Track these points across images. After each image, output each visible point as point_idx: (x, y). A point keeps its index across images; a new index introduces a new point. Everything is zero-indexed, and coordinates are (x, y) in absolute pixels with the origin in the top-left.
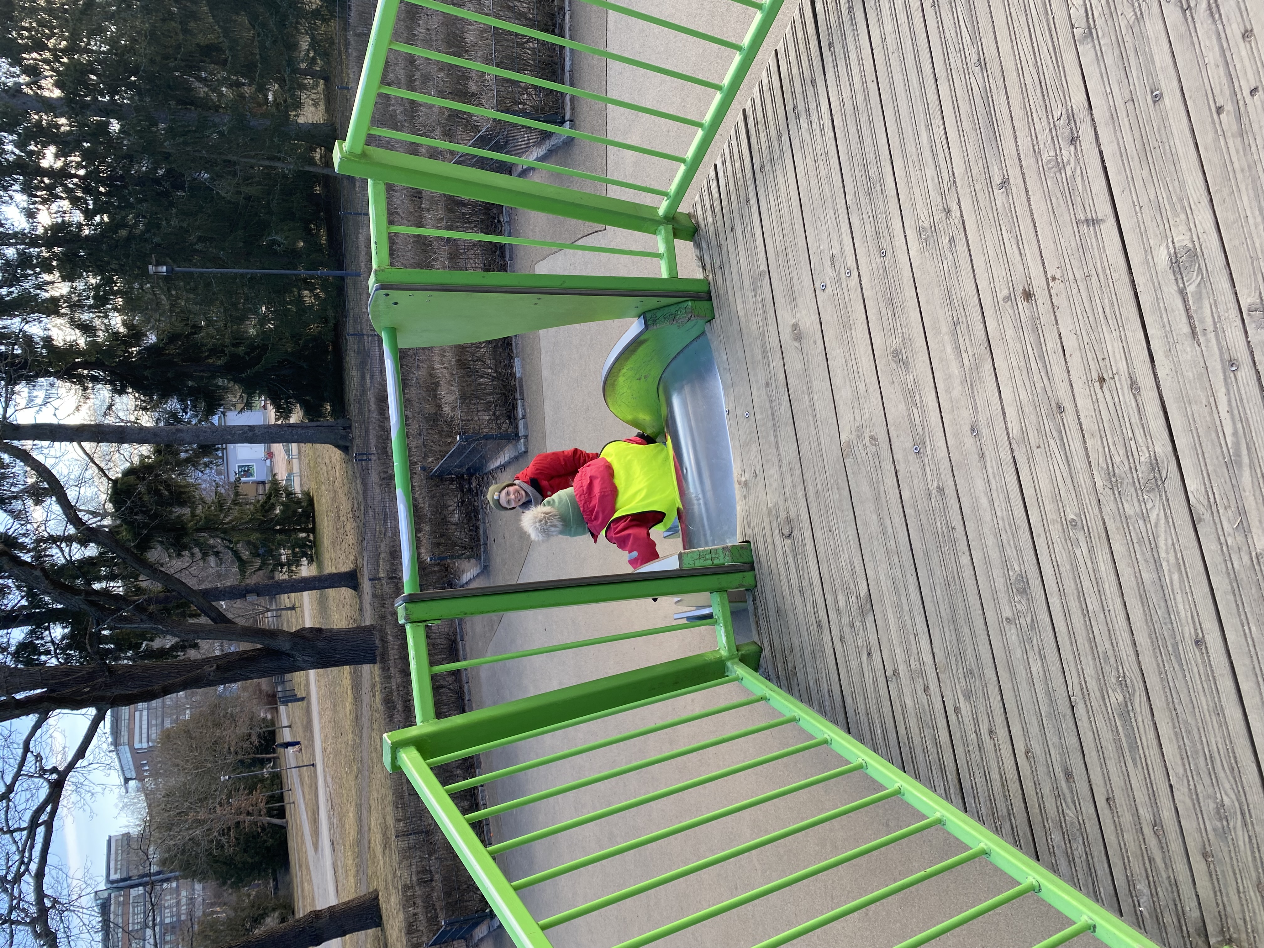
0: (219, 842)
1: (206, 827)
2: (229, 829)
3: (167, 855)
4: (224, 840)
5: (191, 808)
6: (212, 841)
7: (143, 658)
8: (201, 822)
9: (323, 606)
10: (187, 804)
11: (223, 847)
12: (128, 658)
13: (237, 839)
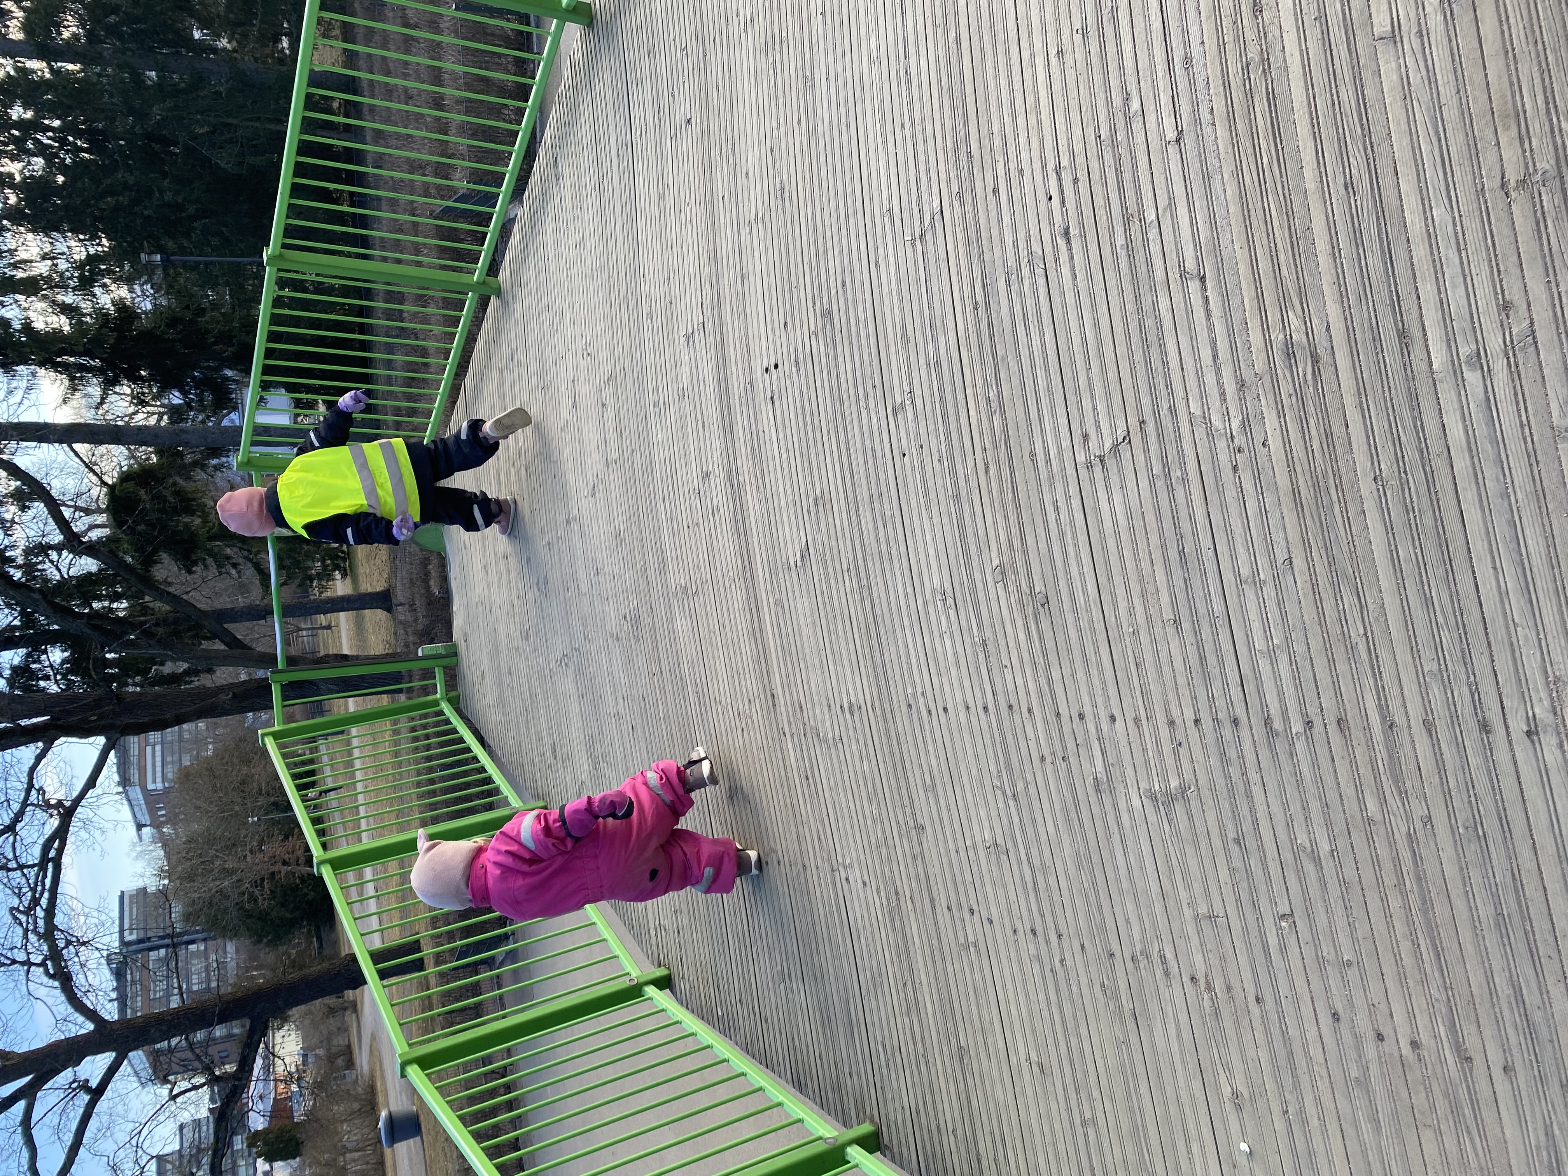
0: (251, 895)
1: (235, 878)
2: (263, 879)
3: (191, 909)
4: (257, 892)
5: (217, 857)
6: (244, 894)
7: (153, 684)
8: (230, 872)
9: (359, 628)
10: (212, 852)
11: (256, 900)
12: (135, 685)
13: (272, 892)
